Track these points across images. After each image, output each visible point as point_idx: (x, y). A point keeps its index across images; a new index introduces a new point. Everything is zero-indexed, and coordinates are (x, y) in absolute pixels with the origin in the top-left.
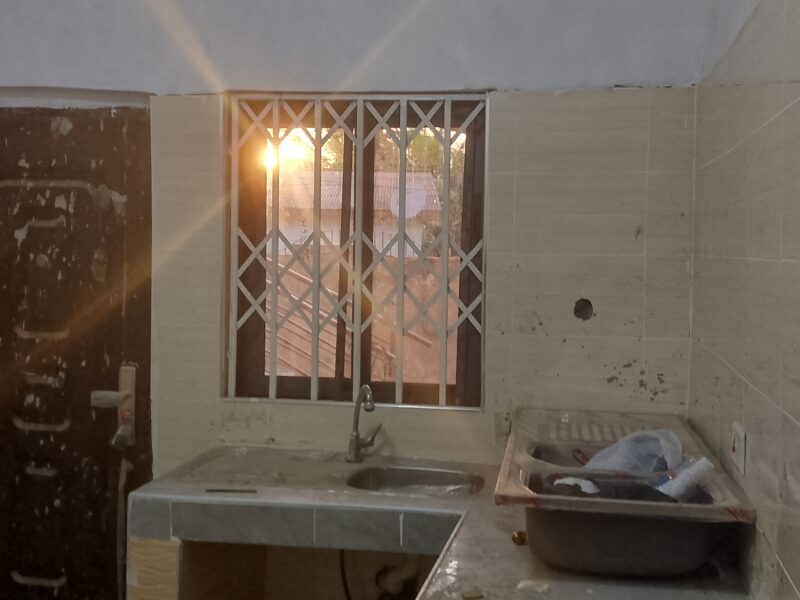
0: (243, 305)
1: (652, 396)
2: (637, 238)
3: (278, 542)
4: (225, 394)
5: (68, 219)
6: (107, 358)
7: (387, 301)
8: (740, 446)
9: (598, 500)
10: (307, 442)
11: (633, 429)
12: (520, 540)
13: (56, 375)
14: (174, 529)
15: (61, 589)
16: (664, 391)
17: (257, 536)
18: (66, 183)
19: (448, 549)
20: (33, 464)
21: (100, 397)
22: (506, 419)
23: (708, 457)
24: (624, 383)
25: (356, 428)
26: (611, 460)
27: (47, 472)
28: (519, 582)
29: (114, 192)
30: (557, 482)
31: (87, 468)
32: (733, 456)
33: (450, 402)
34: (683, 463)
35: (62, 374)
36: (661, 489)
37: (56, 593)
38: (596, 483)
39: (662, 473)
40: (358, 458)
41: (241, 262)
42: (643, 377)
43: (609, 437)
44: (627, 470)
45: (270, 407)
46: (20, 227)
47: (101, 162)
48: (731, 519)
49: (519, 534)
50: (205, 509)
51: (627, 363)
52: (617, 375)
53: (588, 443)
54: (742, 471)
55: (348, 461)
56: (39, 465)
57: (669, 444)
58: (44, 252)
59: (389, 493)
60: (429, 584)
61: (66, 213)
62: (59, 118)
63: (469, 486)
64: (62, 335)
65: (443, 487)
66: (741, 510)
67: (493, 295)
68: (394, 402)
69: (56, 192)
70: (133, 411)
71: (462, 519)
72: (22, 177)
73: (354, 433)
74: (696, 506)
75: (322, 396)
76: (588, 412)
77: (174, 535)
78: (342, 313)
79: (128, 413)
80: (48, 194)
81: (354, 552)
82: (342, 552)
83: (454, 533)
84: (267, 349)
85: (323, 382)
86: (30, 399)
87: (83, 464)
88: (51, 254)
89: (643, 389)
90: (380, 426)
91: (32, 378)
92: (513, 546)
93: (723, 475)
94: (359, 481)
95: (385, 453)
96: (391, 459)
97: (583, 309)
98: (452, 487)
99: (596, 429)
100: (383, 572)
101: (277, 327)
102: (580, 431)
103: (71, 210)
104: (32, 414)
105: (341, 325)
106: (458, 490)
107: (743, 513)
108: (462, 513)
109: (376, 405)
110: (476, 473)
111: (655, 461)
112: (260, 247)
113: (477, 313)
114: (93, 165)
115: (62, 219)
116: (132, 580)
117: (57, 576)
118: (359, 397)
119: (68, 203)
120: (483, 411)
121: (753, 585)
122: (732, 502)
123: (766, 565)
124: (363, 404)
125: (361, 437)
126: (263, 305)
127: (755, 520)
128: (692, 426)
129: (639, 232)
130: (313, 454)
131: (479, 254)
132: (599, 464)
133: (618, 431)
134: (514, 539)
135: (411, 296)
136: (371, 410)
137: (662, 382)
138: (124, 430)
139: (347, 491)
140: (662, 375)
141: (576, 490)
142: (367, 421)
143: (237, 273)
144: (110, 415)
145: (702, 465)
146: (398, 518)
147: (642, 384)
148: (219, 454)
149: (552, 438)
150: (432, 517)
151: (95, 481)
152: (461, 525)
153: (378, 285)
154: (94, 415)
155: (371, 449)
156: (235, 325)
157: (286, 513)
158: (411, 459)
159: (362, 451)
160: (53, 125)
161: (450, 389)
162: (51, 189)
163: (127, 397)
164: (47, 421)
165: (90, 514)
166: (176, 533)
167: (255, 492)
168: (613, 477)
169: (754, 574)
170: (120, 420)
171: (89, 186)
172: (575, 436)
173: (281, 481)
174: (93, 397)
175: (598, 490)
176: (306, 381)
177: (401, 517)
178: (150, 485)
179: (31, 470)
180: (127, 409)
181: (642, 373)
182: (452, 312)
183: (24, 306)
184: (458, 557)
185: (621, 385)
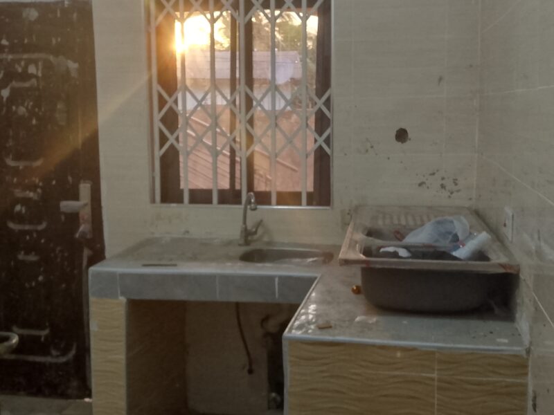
0: (163, 139)
1: (449, 194)
2: (439, 84)
3: (192, 298)
4: (153, 201)
5: (38, 81)
6: (70, 179)
7: (264, 134)
8: (509, 223)
9: (410, 260)
10: (211, 233)
11: (436, 217)
12: (357, 291)
13: (35, 191)
14: (121, 291)
15: (46, 337)
16: (458, 191)
17: (179, 294)
18: (35, 56)
19: (308, 298)
20: (23, 253)
21: (67, 205)
22: (349, 214)
23: (487, 232)
24: (430, 186)
25: (245, 222)
26: (421, 237)
27: (33, 258)
28: (356, 317)
29: (69, 61)
30: (382, 250)
31: (60, 254)
32: (504, 230)
33: (309, 203)
34: (470, 236)
35: (39, 190)
36: (455, 254)
37: (43, 339)
38: (409, 251)
39: (455, 244)
40: (247, 243)
41: (160, 109)
42: (444, 182)
43: (419, 223)
44: (430, 243)
45: (185, 209)
46: (5, 87)
47: (59, 40)
48: (502, 271)
49: (357, 287)
50: (142, 277)
51: (432, 172)
52: (425, 181)
53: (405, 226)
54: (510, 239)
55: (240, 245)
56: (27, 253)
57: (460, 225)
58: (23, 105)
59: (268, 265)
60: (295, 319)
61: (36, 77)
62: (28, 9)
63: (322, 258)
64: (38, 163)
65: (304, 260)
66: (509, 265)
67: (338, 127)
68: (269, 204)
69: (29, 62)
70: (90, 214)
71: (318, 279)
72: (4, 52)
73: (244, 226)
74: (478, 263)
75: (221, 202)
76: (405, 207)
77: (121, 296)
78: (232, 144)
79: (87, 216)
80: (23, 63)
81: (245, 304)
82: (237, 305)
83: (312, 288)
84: (182, 174)
85: (221, 193)
86: (18, 208)
87: (57, 252)
88: (28, 105)
89: (443, 190)
90: (261, 221)
91: (19, 193)
92: (352, 295)
93: (499, 243)
94: (248, 258)
95: (266, 239)
96: (270, 243)
97: (402, 135)
98: (311, 259)
99: (410, 218)
100: (265, 320)
101: (188, 154)
102: (399, 220)
103: (40, 74)
104: (19, 218)
105: (233, 152)
106: (315, 261)
107: (511, 267)
108: (319, 276)
109: (259, 207)
110: (328, 251)
111: (450, 237)
113: (328, 141)
114: (54, 41)
115: (34, 81)
116: (94, 327)
117: (43, 329)
118: (247, 201)
119: (37, 69)
120: (332, 209)
121: (518, 315)
122: (503, 260)
123: (526, 300)
124: (249, 207)
125: (248, 228)
126: (177, 139)
127: (519, 271)
128: (477, 214)
129: (440, 79)
131: (328, 100)
132: (412, 239)
133: (425, 218)
134: (353, 291)
135: (281, 130)
136: (255, 209)
137: (456, 184)
138: (84, 227)
139: (240, 264)
140: (456, 180)
141: (395, 255)
142: (253, 217)
143: (157, 116)
144: (74, 218)
145: (483, 237)
146: (274, 281)
147: (443, 186)
148: (150, 242)
149: (380, 224)
150: (298, 278)
151: (66, 263)
152: (317, 283)
153: (257, 123)
154: (63, 218)
155: (255, 237)
156: (158, 153)
159: (249, 238)
160: (24, 15)
161: (309, 195)
162: (25, 59)
163: (85, 205)
164: (31, 223)
165: (64, 285)
166: (123, 294)
167: (175, 265)
169: (518, 308)
170: (81, 221)
171: (51, 58)
172: (396, 222)
173: (194, 258)
174: (61, 205)
175: (410, 255)
176: (209, 192)
177: (277, 280)
178: (104, 262)
179: (21, 256)
180: (86, 213)
181: (443, 179)
182: (310, 142)
183: (10, 143)
184: (315, 302)
185: (428, 188)
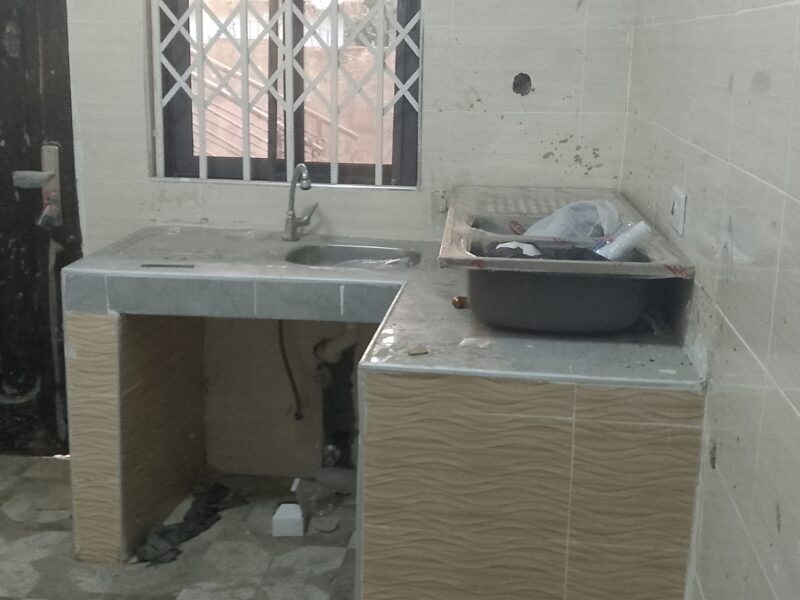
0: (168, 81)
1: (586, 169)
2: (577, 10)
3: (217, 313)
4: (154, 173)
6: (27, 137)
7: (320, 78)
8: (679, 208)
9: (541, 260)
10: (241, 222)
11: (569, 201)
12: (460, 304)
14: (111, 302)
16: (598, 166)
17: (197, 308)
21: (23, 177)
22: (442, 197)
23: (645, 222)
24: (560, 159)
25: (292, 208)
26: (551, 228)
28: (461, 340)
30: (499, 246)
31: (14, 249)
32: (671, 219)
33: (386, 182)
34: (621, 227)
36: (599, 252)
38: (537, 247)
39: (600, 238)
40: (295, 237)
41: (163, 35)
42: (578, 153)
43: (545, 210)
44: (564, 237)
45: (201, 188)
48: (670, 275)
49: (459, 298)
50: (144, 281)
51: (564, 139)
52: (553, 151)
53: (525, 215)
54: (681, 232)
55: (285, 240)
57: (606, 213)
59: (328, 268)
60: (375, 343)
63: (406, 259)
65: (381, 261)
66: (680, 267)
67: (430, 71)
68: (329, 182)
70: (59, 191)
71: (402, 288)
73: (290, 213)
75: (256, 176)
76: (522, 188)
77: (111, 308)
78: (273, 90)
79: (53, 194)
81: (290, 322)
82: (281, 322)
83: (395, 300)
85: (256, 162)
87: (10, 246)
89: (578, 164)
90: (316, 205)
92: (454, 310)
93: (660, 238)
94: (297, 258)
95: (322, 232)
96: (328, 238)
97: (522, 84)
98: (391, 261)
99: (532, 204)
101: (205, 105)
102: (516, 205)
105: (272, 103)
106: (397, 263)
107: (682, 270)
108: (403, 284)
109: (313, 185)
110: (412, 249)
111: (592, 228)
112: (183, 19)
113: (415, 90)
116: (71, 353)
118: (295, 176)
120: (420, 190)
122: (671, 260)
123: (704, 316)
124: (298, 185)
125: (297, 216)
126: (189, 82)
127: (692, 276)
128: (625, 197)
129: (580, 3)
130: (249, 233)
131: (417, 28)
133: (553, 204)
134: (454, 303)
135: (345, 72)
136: (308, 188)
137: (597, 156)
138: (50, 210)
139: (286, 266)
140: (598, 150)
141: (518, 253)
142: (303, 200)
143: (159, 47)
145: (640, 228)
146: (339, 291)
147: (577, 159)
148: (151, 233)
149: (490, 210)
150: (372, 288)
151: (23, 262)
152: (402, 293)
153: (309, 61)
154: (17, 195)
155: (307, 229)
156: (161, 102)
157: (225, 285)
158: (347, 238)
159: (299, 230)
161: (386, 169)
163: (51, 177)
165: (21, 294)
166: (113, 306)
167: (192, 266)
168: (552, 243)
169: (690, 327)
170: (45, 201)
172: (512, 208)
173: (218, 257)
174: (14, 177)
175: (539, 254)
176: (238, 161)
177: (342, 288)
178: (81, 261)
180: (52, 189)
181: (578, 148)
182: (387, 91)
184: (402, 320)
185: (557, 160)
